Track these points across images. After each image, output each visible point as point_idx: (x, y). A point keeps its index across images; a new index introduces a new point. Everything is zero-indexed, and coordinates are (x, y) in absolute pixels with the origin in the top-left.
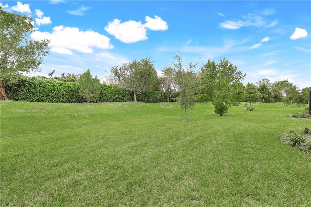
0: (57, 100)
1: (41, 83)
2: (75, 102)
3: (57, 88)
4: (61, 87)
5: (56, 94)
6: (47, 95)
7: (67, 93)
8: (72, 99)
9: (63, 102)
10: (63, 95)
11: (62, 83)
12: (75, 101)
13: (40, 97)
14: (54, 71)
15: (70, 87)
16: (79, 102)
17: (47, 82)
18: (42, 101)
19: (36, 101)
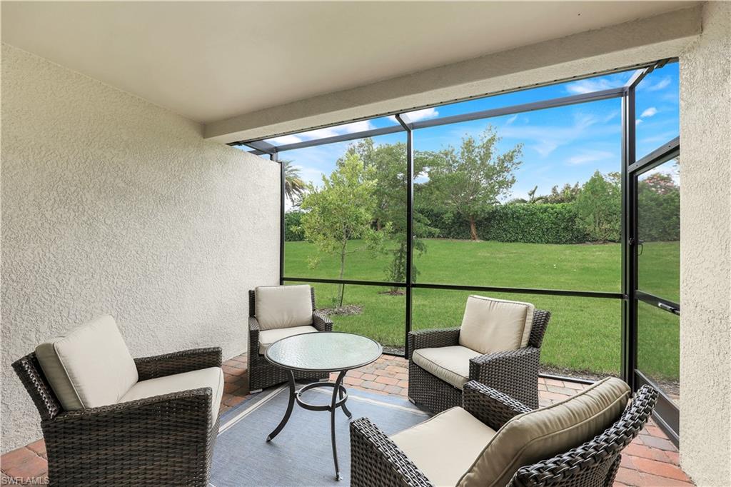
0: (537, 239)
1: (515, 212)
2: (570, 242)
3: (538, 219)
4: (544, 216)
5: (536, 228)
6: (522, 231)
7: (555, 225)
8: (564, 237)
9: (548, 242)
10: (548, 229)
11: (548, 207)
12: (570, 240)
13: (514, 234)
14: (537, 187)
15: (561, 213)
16: (580, 241)
17: (523, 209)
18: (516, 241)
19: (507, 241)
